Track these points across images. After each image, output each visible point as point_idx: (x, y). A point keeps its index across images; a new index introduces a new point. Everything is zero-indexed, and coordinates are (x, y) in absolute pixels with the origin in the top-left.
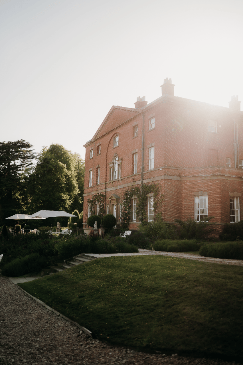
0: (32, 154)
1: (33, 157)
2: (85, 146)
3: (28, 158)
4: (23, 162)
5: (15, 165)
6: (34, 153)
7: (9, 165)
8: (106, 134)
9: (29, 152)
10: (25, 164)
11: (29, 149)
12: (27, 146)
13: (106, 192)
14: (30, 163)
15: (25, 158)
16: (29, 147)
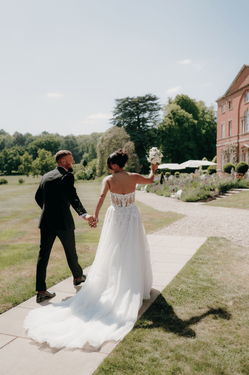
0: (159, 106)
1: (160, 109)
2: (217, 101)
3: (155, 110)
4: (150, 114)
5: (143, 118)
6: (160, 105)
7: (138, 119)
8: (237, 91)
9: (156, 104)
10: (152, 116)
11: (155, 102)
12: (154, 99)
13: (238, 143)
14: (157, 114)
15: (152, 110)
16: (156, 100)
